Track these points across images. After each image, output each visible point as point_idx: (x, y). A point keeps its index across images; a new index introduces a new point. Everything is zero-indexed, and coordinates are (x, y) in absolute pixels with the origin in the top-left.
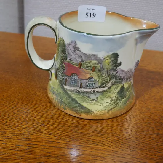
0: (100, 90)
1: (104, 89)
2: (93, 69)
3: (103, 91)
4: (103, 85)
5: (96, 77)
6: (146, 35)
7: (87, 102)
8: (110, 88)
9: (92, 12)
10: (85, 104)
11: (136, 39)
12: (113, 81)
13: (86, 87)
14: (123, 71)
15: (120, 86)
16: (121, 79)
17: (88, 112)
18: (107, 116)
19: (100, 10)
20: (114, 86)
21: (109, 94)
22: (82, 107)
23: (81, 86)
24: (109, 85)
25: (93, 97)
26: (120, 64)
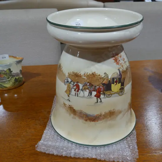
0: (8, 80)
1: (9, 79)
2: (4, 74)
3: (9, 80)
4: (8, 78)
5: (6, 76)
6: (19, 62)
7: (4, 84)
8: (11, 79)
9: (4, 57)
10: (4, 85)
11: (16, 64)
12: (11, 76)
13: (4, 80)
14: (14, 73)
15: (14, 78)
16: (14, 76)
17: (6, 87)
18: (13, 87)
19: (7, 56)
20: (12, 78)
21: (11, 81)
22: (4, 86)
23: (2, 80)
24: (10, 78)
25: (6, 82)
26: (12, 71)
